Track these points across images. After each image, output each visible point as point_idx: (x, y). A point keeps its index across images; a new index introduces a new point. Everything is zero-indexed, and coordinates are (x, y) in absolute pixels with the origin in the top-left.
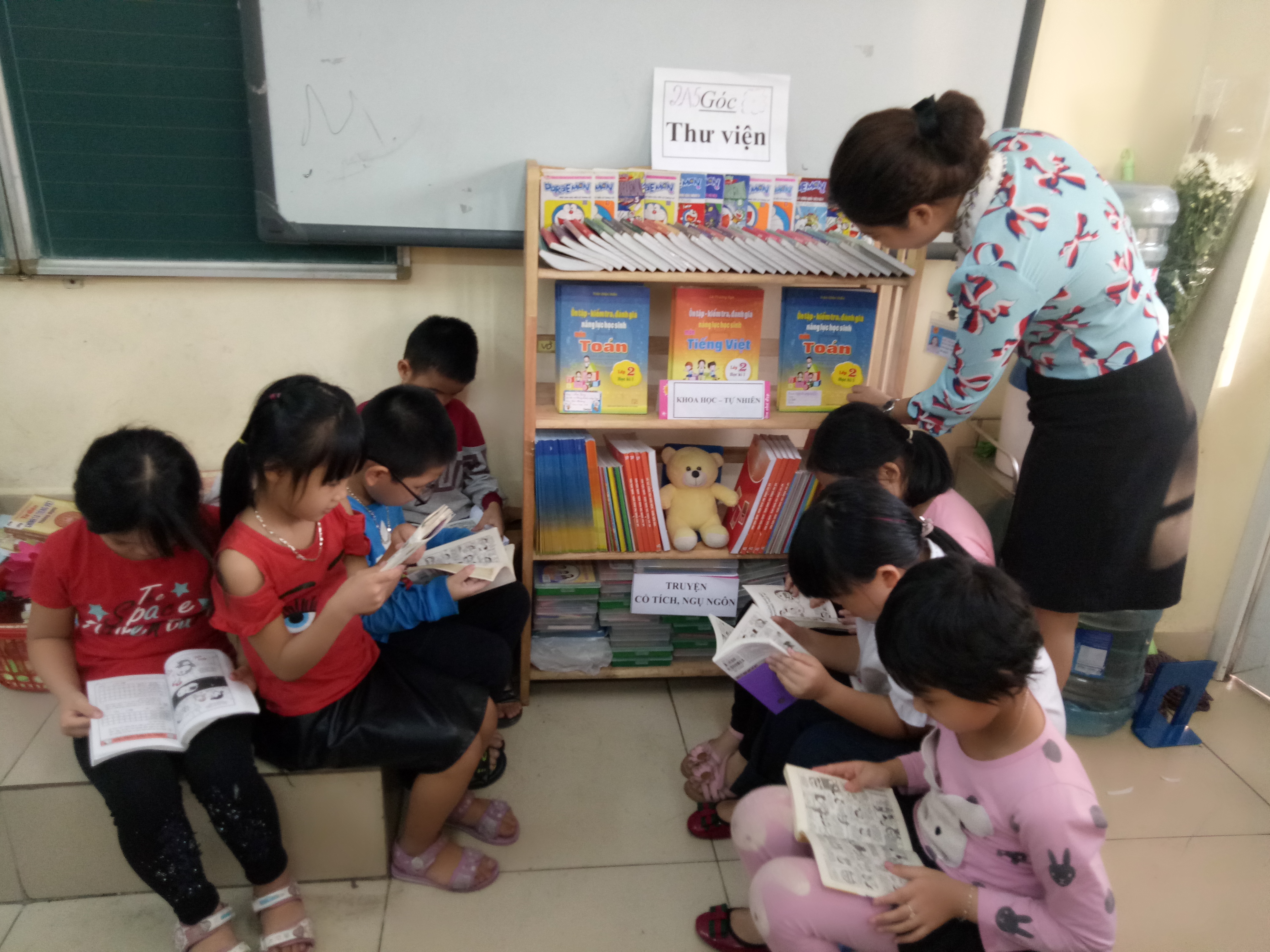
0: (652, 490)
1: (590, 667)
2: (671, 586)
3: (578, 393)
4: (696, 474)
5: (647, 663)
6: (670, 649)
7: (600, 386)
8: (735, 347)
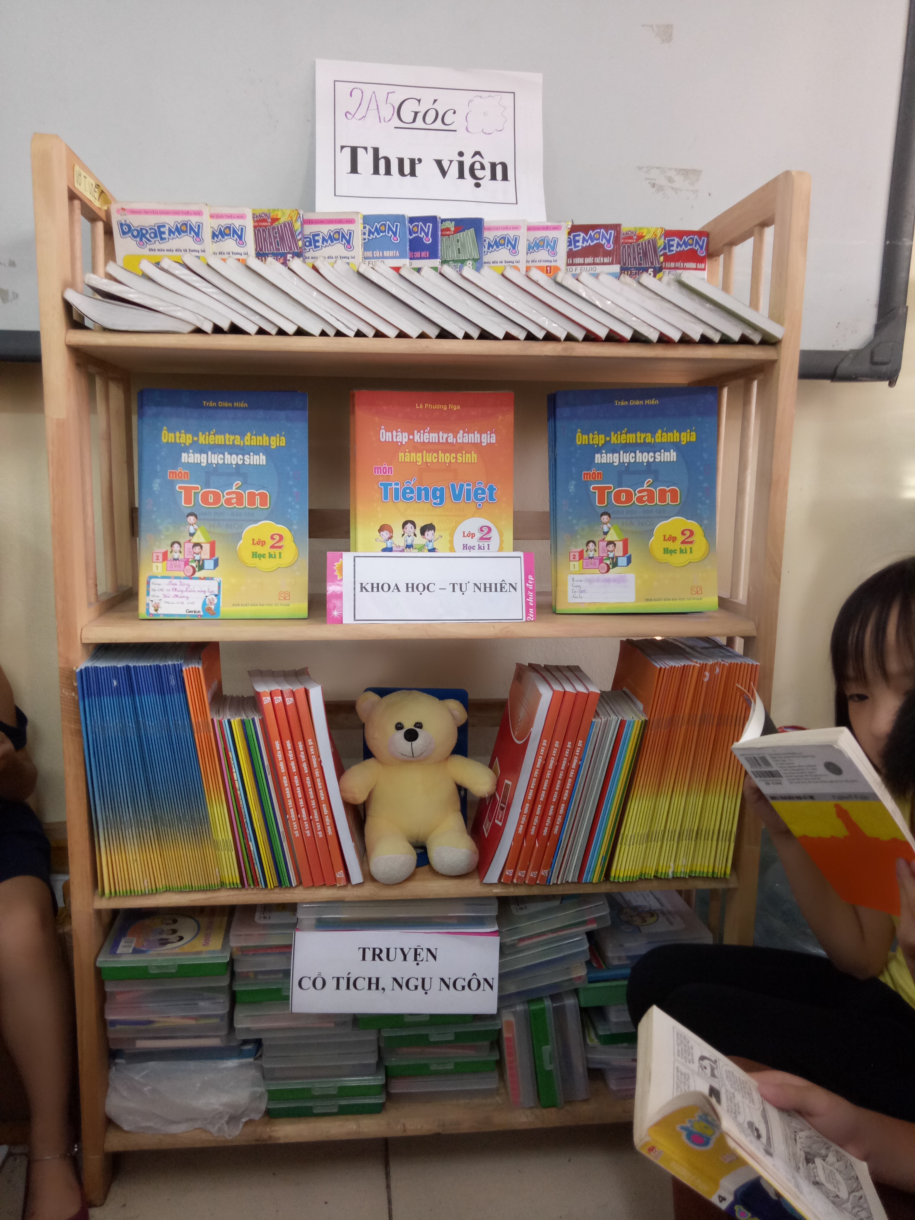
0: (320, 762)
1: (223, 1121)
2: (369, 954)
3: (177, 581)
4: (411, 736)
5: (336, 1110)
6: (379, 1080)
7: (217, 568)
8: (468, 499)
